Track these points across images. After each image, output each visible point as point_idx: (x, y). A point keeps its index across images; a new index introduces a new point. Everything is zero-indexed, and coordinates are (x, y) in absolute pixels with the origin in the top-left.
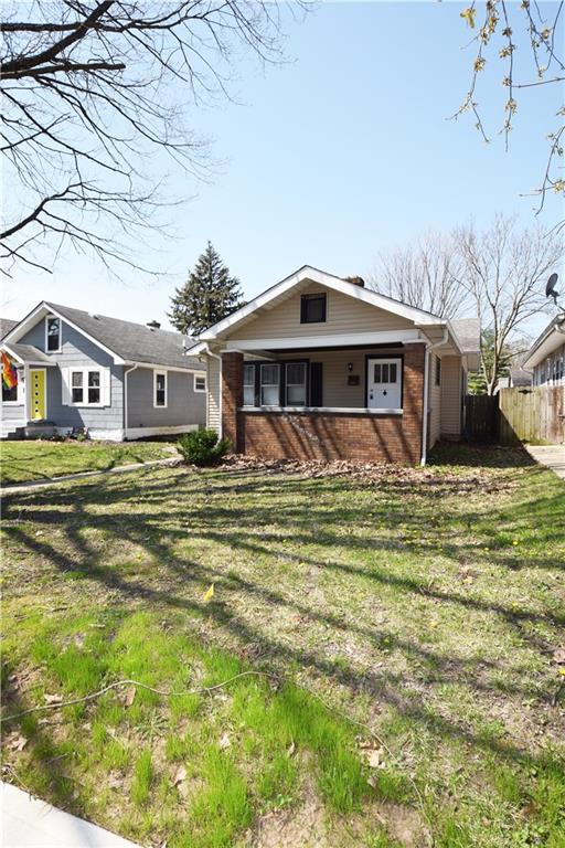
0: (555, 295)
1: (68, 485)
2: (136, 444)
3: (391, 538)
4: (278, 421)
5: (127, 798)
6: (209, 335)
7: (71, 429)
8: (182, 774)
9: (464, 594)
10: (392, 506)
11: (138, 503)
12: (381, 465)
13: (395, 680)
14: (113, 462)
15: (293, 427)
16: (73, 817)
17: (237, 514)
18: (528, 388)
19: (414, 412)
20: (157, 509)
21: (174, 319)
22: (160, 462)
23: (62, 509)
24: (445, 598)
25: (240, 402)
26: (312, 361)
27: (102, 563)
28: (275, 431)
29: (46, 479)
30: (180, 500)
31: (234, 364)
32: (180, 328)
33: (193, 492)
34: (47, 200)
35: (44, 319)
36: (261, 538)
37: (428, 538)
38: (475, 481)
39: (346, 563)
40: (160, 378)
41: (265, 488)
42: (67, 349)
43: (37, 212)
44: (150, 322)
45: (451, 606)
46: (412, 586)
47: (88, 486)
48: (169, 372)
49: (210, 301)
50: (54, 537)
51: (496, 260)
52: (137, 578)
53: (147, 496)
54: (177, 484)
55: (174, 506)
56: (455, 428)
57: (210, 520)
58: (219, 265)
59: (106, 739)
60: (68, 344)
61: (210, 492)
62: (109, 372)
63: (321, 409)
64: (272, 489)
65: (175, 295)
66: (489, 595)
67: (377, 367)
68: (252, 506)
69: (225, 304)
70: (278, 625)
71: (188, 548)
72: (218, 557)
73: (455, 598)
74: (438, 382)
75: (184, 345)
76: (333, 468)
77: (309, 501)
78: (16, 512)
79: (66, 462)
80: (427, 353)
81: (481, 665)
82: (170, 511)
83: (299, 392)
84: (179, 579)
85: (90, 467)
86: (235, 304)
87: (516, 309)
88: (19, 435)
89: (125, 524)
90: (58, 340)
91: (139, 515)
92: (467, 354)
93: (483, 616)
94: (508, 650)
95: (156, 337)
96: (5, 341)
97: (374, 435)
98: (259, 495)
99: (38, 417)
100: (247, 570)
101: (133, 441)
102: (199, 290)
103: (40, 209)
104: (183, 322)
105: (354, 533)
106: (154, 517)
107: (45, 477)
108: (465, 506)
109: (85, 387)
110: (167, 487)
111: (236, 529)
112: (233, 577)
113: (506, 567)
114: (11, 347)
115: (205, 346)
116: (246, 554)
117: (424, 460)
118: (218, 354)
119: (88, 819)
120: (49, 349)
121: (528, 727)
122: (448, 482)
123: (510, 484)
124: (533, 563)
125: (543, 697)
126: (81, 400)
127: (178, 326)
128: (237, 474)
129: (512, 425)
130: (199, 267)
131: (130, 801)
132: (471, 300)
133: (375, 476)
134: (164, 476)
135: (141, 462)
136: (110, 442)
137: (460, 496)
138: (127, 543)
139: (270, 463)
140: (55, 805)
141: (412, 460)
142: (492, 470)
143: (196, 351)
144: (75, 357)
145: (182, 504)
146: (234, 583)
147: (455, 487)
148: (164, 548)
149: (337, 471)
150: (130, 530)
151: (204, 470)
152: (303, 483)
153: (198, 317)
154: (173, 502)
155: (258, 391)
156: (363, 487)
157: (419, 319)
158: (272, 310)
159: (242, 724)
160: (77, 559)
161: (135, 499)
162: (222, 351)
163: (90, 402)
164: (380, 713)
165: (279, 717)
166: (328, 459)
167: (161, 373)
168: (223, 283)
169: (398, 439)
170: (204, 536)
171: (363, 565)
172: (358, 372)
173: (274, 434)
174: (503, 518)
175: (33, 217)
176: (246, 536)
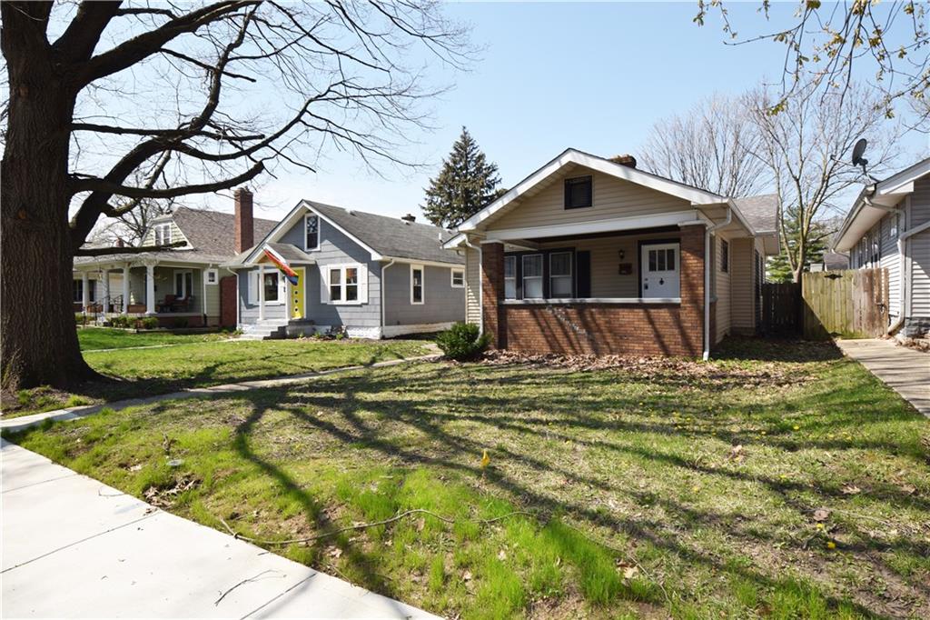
0: (864, 163)
1: (336, 377)
2: (393, 342)
3: (661, 424)
4: (542, 314)
5: (426, 588)
6: (468, 226)
7: (330, 327)
8: (468, 575)
9: (732, 469)
10: (666, 397)
11: (405, 391)
12: (657, 360)
13: (653, 526)
14: (374, 358)
15: (558, 320)
16: (387, 598)
17: (503, 402)
18: (836, 272)
19: (695, 300)
20: (423, 397)
21: (428, 212)
22: (421, 358)
23: (336, 396)
24: (711, 471)
25: (501, 295)
26: (579, 249)
27: (380, 438)
28: (539, 325)
29: (314, 372)
30: (444, 390)
31: (495, 255)
32: (434, 220)
33: (456, 383)
34: (310, 101)
35: (303, 217)
36: (526, 422)
37: (702, 424)
38: (766, 375)
39: (612, 442)
40: (417, 273)
41: (529, 380)
42: (325, 246)
43: (302, 113)
44: (405, 216)
45: (717, 478)
46: (678, 461)
47: (355, 378)
48: (426, 267)
49: (466, 191)
50: (335, 417)
51: (798, 125)
52: (413, 448)
53: (413, 386)
54: (440, 376)
55: (439, 395)
56: (748, 320)
57: (475, 407)
58: (474, 151)
59: (404, 552)
60: (326, 242)
61: (474, 383)
62: (366, 269)
63: (589, 300)
64: (537, 381)
65: (428, 186)
66: (757, 470)
67: (652, 254)
68: (517, 395)
69: (482, 193)
70: (546, 484)
71: (456, 427)
72: (486, 434)
73: (721, 472)
74: (725, 268)
75: (440, 238)
76: (603, 362)
77: (576, 391)
78: (296, 397)
79: (330, 358)
80: (708, 236)
81: (738, 519)
82: (436, 399)
83: (565, 283)
84: (452, 450)
85: (352, 363)
86: (492, 192)
87: (825, 180)
88: (280, 334)
89: (395, 409)
90: (316, 238)
91: (408, 402)
92: (759, 235)
93: (748, 484)
94: (767, 510)
95: (412, 231)
96: (267, 241)
97: (648, 328)
98: (523, 386)
99: (298, 316)
100: (515, 446)
101: (390, 338)
102: (454, 180)
103: (304, 110)
104: (437, 215)
105: (623, 419)
106: (422, 403)
107: (313, 371)
108: (748, 398)
109: (343, 285)
110: (431, 379)
111: (502, 414)
112: (502, 449)
113: (782, 448)
114: (273, 247)
115: (464, 237)
116: (514, 434)
117: (706, 354)
118: (478, 245)
119: (398, 599)
120: (309, 247)
121: (775, 562)
122: (733, 376)
123: (807, 378)
124: (810, 445)
125: (794, 544)
126: (339, 298)
127: (431, 219)
128: (500, 368)
129: (818, 316)
130: (454, 155)
131: (428, 591)
132: (768, 174)
133: (650, 370)
134: (426, 370)
135: (402, 358)
136: (367, 340)
137: (746, 389)
138: (400, 424)
139: (534, 358)
140: (371, 590)
141: (694, 355)
142: (789, 365)
143: (455, 243)
144: (332, 255)
145: (447, 393)
146: (502, 453)
147: (741, 381)
148: (435, 427)
149: (607, 365)
150: (401, 413)
151: (465, 365)
152: (570, 376)
153: (453, 208)
154: (438, 392)
155: (520, 284)
156: (636, 380)
157: (696, 198)
158: (534, 197)
159: (515, 545)
160: (357, 435)
161: (401, 389)
162: (482, 242)
163: (348, 299)
164: (636, 547)
165: (546, 541)
166: (598, 353)
167: (418, 268)
168: (479, 170)
169: (676, 331)
170: (471, 418)
171: (630, 444)
172: (630, 259)
173: (538, 328)
174: (790, 408)
175: (298, 119)
176: (511, 419)
